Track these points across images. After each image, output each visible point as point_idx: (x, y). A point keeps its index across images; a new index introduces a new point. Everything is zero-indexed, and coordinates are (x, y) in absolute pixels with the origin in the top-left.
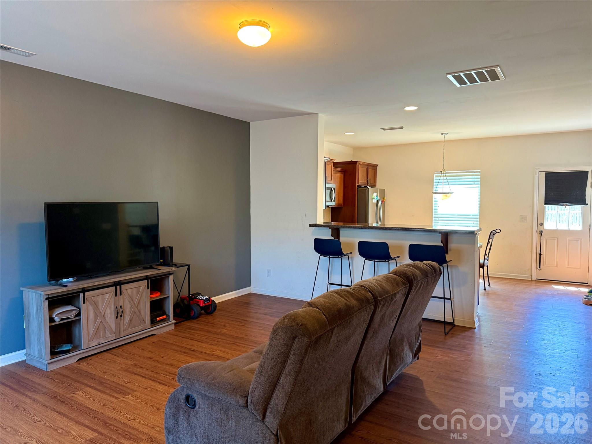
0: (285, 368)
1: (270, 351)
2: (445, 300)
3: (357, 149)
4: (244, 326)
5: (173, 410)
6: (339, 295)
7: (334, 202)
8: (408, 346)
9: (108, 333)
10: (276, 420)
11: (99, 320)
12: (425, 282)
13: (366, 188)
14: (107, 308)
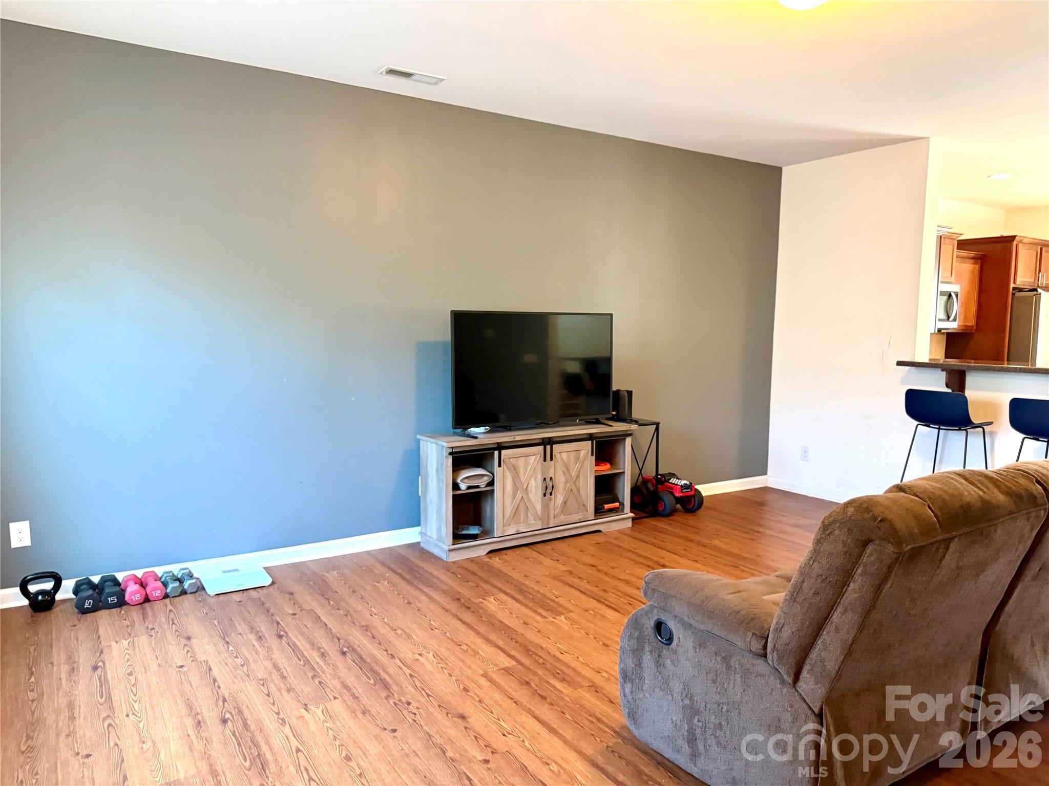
0: (843, 596)
1: (814, 561)
4: (753, 540)
5: (633, 642)
6: (966, 479)
7: (955, 320)
9: (532, 518)
10: (819, 688)
11: (519, 495)
13: (1035, 292)
14: (531, 478)
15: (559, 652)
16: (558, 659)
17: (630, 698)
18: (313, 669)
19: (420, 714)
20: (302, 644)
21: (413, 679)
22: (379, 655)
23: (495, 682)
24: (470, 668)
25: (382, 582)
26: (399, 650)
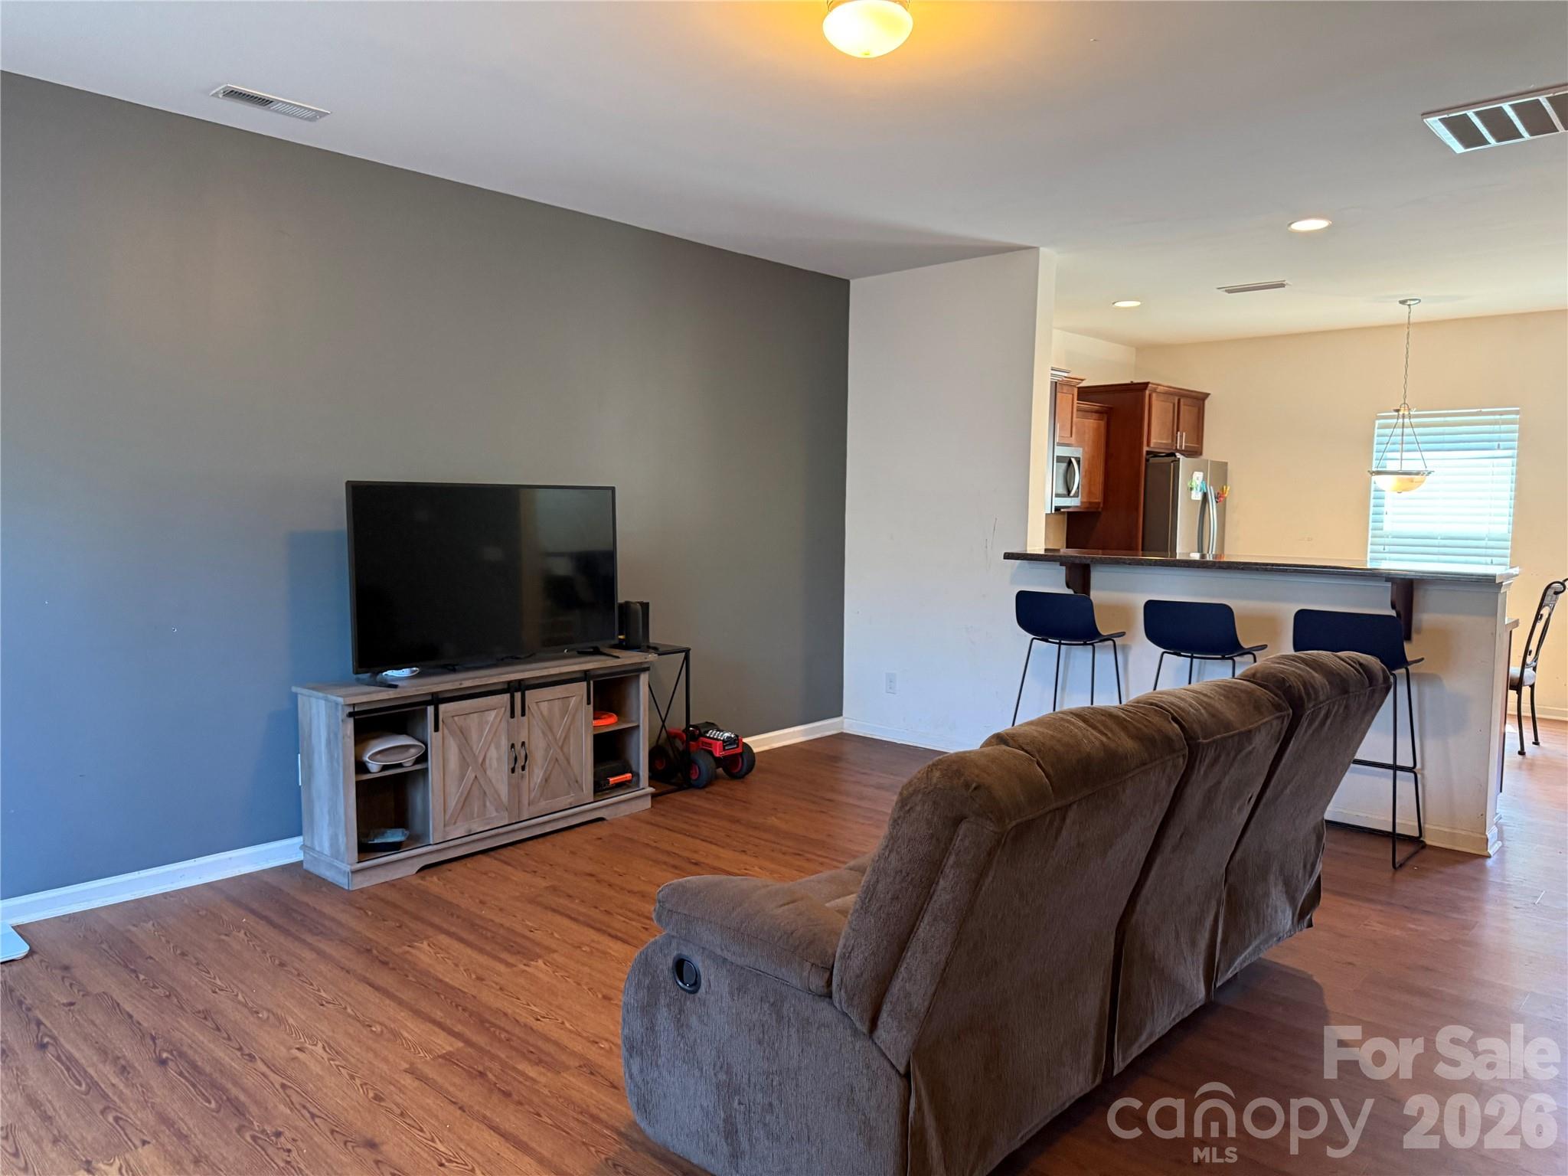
0: (931, 898)
1: (891, 851)
2: (1398, 773)
3: (1145, 349)
4: (824, 812)
5: (642, 994)
6: (1085, 721)
7: (1076, 495)
8: (1280, 887)
9: (493, 808)
10: (904, 1036)
11: (470, 774)
12: (1338, 709)
13: (1173, 458)
14: (489, 746)
15: (533, 1020)
16: (532, 1029)
17: (638, 1079)
18: (105, 1096)
19: (299, 1150)
20: (85, 1055)
21: (287, 1092)
22: (227, 1059)
23: (427, 1078)
24: (385, 1060)
25: (235, 933)
26: (264, 1047)
